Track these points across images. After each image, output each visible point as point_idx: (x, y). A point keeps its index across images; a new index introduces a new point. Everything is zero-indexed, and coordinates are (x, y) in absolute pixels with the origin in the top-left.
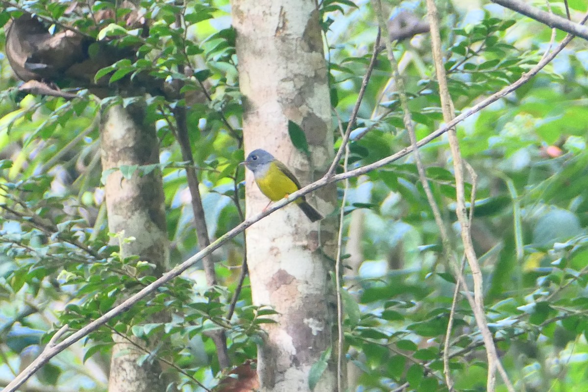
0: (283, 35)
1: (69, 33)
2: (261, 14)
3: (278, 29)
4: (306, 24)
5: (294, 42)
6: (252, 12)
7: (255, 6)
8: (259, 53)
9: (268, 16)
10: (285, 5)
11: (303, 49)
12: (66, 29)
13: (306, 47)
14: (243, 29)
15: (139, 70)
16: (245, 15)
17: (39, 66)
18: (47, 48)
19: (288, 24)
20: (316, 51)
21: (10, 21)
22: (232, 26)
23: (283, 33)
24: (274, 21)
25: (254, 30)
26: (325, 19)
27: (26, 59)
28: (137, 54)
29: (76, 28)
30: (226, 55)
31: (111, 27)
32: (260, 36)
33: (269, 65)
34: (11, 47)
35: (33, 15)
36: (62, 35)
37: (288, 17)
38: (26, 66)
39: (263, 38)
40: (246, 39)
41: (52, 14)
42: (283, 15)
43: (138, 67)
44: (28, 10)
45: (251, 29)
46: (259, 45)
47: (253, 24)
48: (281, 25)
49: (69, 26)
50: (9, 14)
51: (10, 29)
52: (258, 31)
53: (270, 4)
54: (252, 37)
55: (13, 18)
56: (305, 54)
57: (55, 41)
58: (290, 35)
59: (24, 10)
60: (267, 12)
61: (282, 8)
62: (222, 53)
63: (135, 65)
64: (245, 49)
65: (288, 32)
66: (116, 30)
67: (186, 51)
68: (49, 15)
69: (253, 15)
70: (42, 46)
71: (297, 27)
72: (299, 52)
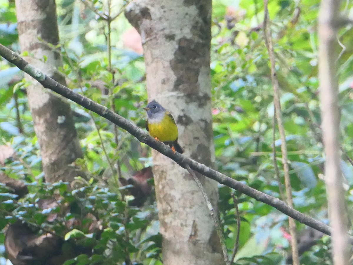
0: (194, 240)
1: (49, 235)
2: (179, 225)
3: (191, 236)
4: (210, 233)
5: (202, 245)
6: (173, 224)
7: (175, 219)
8: (177, 253)
9: (185, 228)
10: (197, 220)
11: (208, 250)
12: (47, 232)
13: (211, 250)
14: (167, 235)
15: (94, 262)
16: (169, 225)
17: (27, 257)
18: (34, 245)
19: (198, 233)
20: (218, 252)
21: (8, 225)
22: (159, 233)
23: (194, 239)
24: (188, 231)
25: (174, 236)
26: (225, 230)
27: (17, 253)
28: (93, 251)
29: (54, 232)
30: (155, 253)
31: (74, 232)
32: (178, 241)
33: (184, 261)
34: (8, 244)
35: (23, 222)
36: (44, 236)
37: (199, 228)
38: (18, 257)
39: (180, 242)
40: (169, 242)
41: (36, 221)
42: (195, 226)
43: (93, 260)
44: (21, 218)
45: (172, 236)
46: (178, 247)
47: (174, 232)
48: (193, 234)
49: (49, 230)
50: (7, 221)
51: (7, 231)
52: (177, 237)
53: (186, 218)
54: (173, 241)
55: (10, 223)
56: (210, 254)
57: (39, 240)
58: (199, 240)
59: (17, 218)
60: (184, 224)
61: (194, 221)
62: (153, 252)
63: (91, 258)
64: (168, 249)
65: (198, 238)
66: (78, 234)
67: (127, 250)
68: (35, 222)
69: (174, 226)
70: (30, 244)
71: (204, 235)
72: (205, 252)
